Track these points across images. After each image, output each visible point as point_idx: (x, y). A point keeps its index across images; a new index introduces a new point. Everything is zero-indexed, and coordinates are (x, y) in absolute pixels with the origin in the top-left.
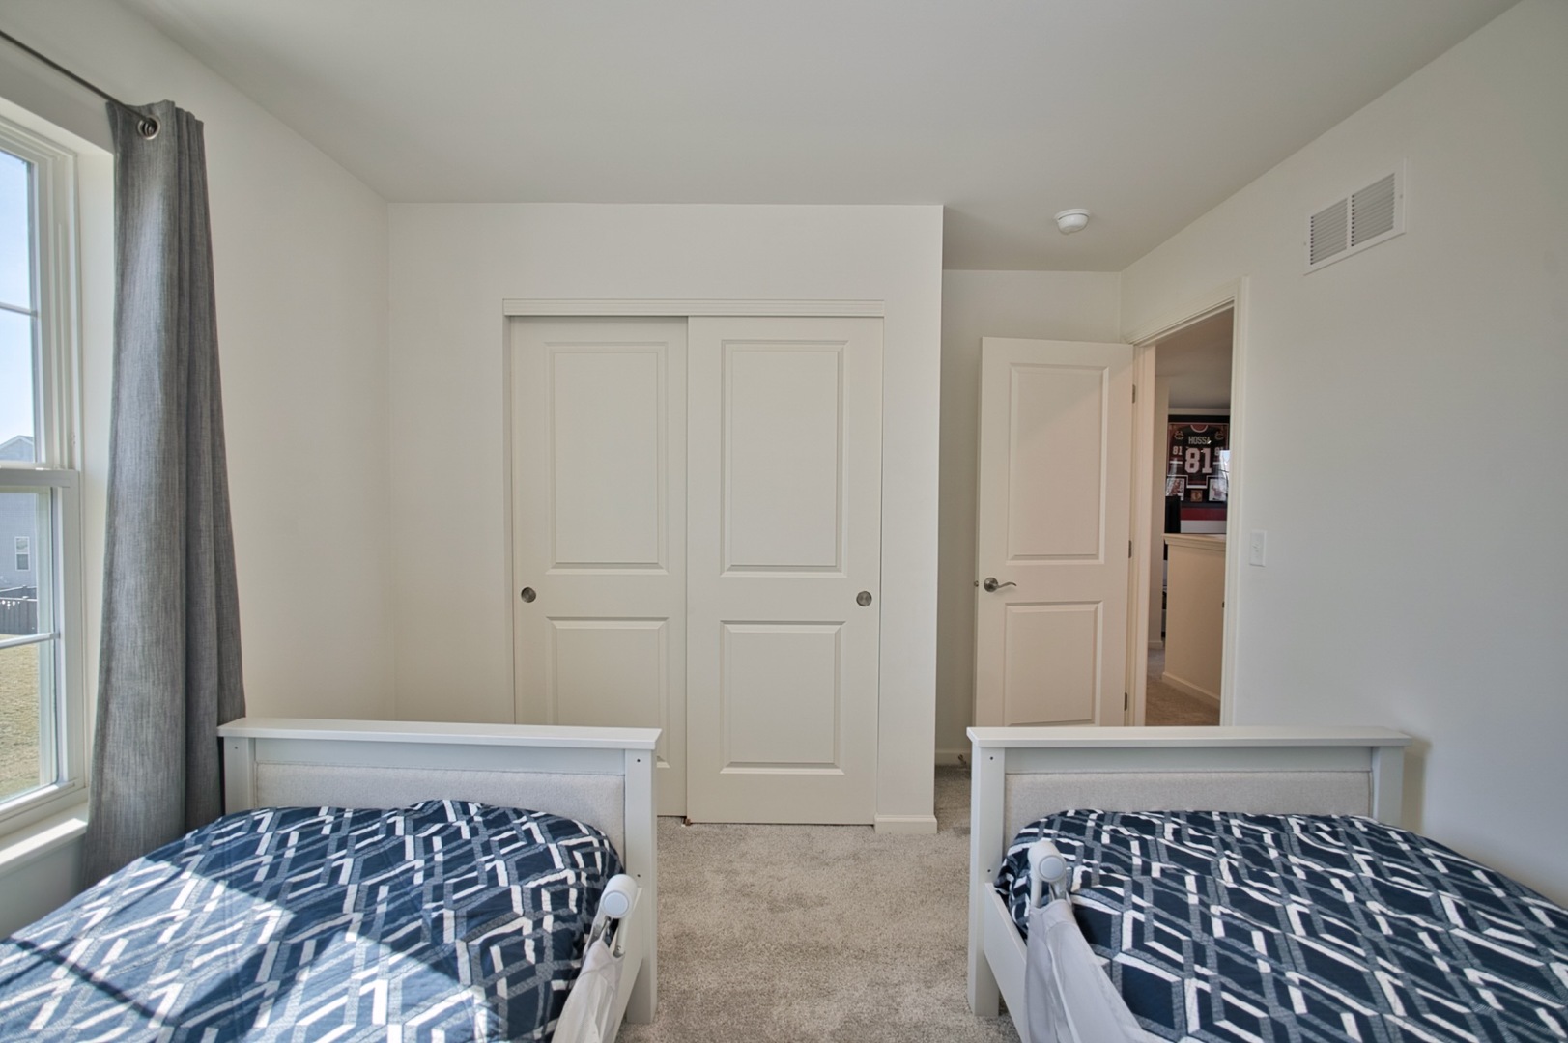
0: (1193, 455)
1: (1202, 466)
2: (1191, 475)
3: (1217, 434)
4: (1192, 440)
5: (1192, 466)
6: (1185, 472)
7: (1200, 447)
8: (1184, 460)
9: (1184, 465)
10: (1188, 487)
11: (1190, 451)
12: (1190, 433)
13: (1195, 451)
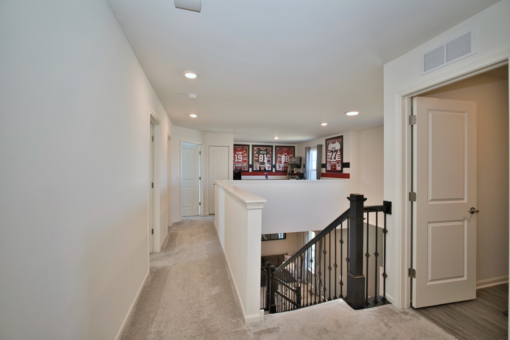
0: (261, 157)
1: (264, 159)
2: (261, 162)
3: (268, 150)
4: (261, 152)
5: (261, 160)
6: (259, 162)
7: (263, 154)
8: (259, 158)
9: (259, 159)
10: (260, 166)
11: (260, 155)
12: (260, 150)
13: (262, 155)
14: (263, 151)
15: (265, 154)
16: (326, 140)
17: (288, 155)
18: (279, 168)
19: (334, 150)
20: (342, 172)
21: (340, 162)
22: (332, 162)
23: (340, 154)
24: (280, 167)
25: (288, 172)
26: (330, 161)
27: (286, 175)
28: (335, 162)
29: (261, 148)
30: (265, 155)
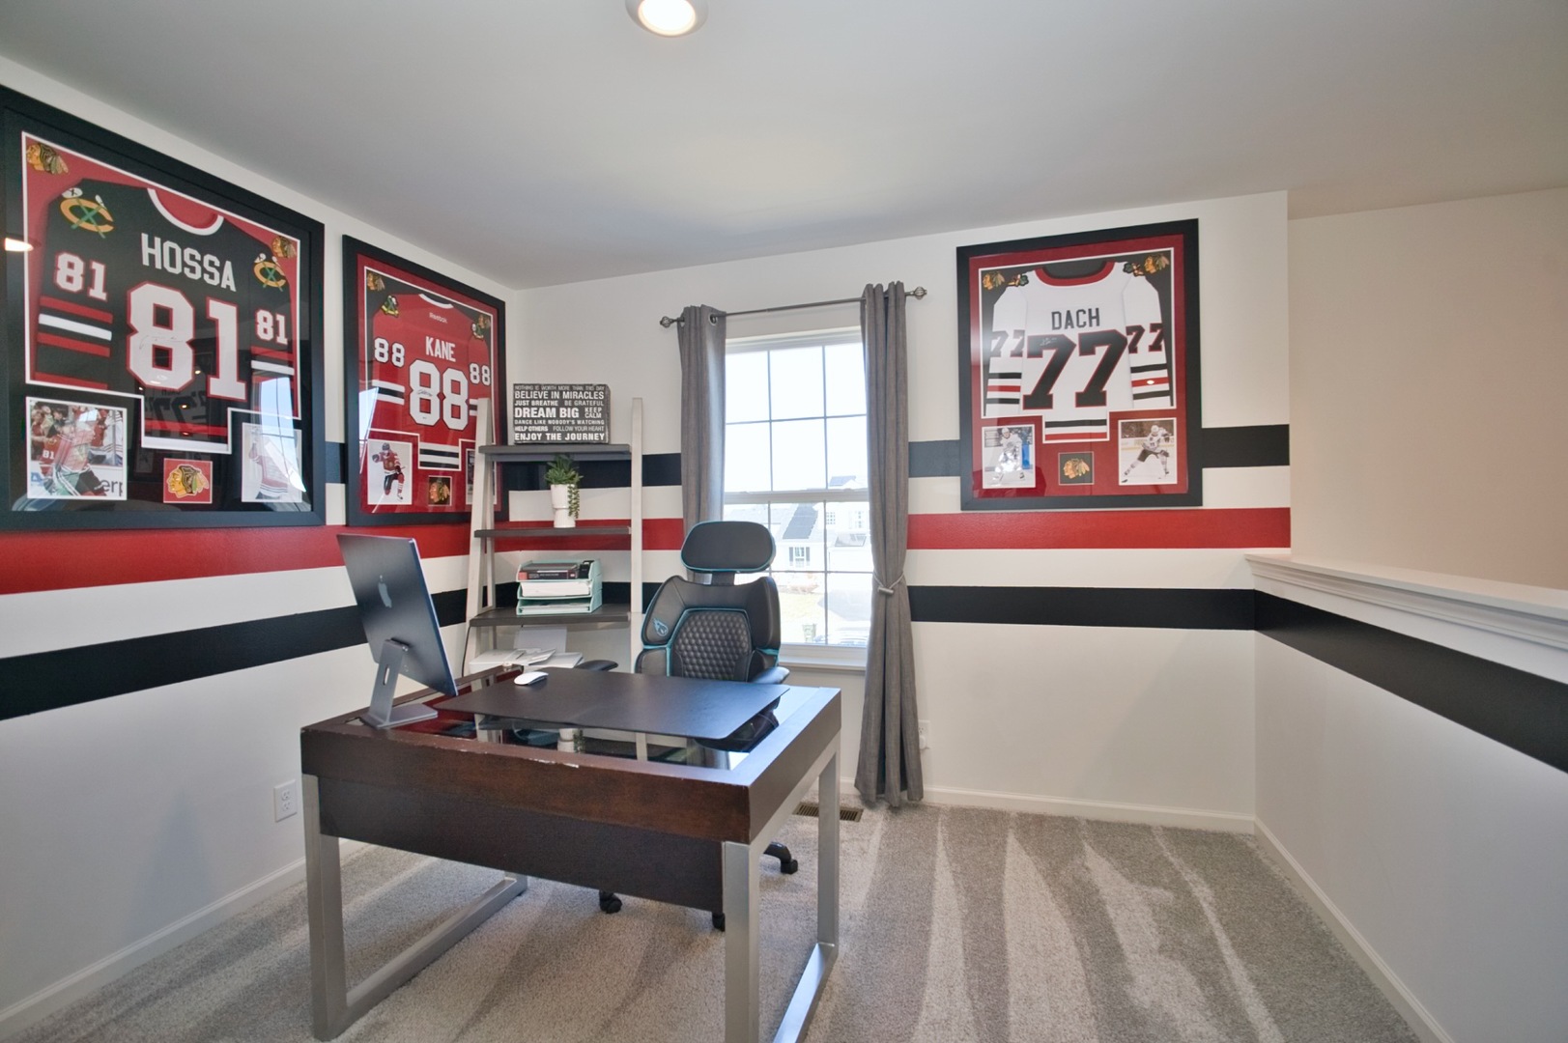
14: (185, 240)
15: (223, 295)
16: (967, 257)
17: (462, 364)
18: (388, 489)
19: (1073, 335)
20: (1201, 505)
21: (1168, 426)
22: (1050, 425)
23: (1167, 366)
24: (398, 476)
25: (476, 524)
26: (1037, 420)
27: (464, 550)
28: (1102, 422)
29: (154, 191)
30: (224, 315)
